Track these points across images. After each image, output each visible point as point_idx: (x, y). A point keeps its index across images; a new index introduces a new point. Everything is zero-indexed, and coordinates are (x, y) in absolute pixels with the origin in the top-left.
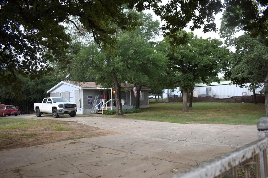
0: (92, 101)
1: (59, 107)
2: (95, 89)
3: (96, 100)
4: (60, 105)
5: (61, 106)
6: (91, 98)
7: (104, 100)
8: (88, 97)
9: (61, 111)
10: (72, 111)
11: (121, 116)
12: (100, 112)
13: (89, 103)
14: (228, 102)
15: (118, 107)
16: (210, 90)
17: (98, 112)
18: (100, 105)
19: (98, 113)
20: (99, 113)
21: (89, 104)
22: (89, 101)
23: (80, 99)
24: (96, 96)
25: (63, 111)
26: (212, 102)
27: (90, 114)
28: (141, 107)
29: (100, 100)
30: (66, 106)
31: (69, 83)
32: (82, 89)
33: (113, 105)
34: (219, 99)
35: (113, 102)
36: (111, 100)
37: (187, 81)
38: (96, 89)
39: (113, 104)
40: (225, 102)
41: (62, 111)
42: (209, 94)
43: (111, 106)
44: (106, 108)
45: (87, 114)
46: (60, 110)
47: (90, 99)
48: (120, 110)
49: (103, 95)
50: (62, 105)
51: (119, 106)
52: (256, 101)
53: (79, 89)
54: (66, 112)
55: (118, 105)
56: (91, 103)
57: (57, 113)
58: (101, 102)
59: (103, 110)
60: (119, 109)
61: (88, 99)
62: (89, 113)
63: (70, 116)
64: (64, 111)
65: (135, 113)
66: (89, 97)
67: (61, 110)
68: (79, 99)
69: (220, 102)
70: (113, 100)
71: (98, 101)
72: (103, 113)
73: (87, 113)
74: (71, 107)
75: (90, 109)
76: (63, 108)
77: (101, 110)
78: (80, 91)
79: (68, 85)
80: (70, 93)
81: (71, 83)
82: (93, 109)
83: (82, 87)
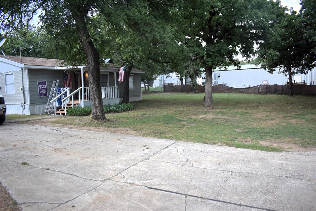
0: (47, 91)
2: (51, 68)
3: (54, 89)
6: (45, 84)
7: (68, 88)
8: (39, 82)
11: (101, 122)
12: (61, 111)
13: (41, 94)
14: (248, 93)
15: (95, 104)
16: (219, 77)
17: (58, 110)
18: (60, 97)
19: (57, 114)
20: (59, 114)
21: (40, 96)
22: (40, 90)
23: (23, 87)
24: (54, 81)
26: (226, 92)
27: (43, 114)
29: (62, 88)
31: (4, 57)
32: (26, 68)
33: (85, 98)
34: (235, 89)
35: (85, 92)
36: (81, 89)
39: (85, 96)
40: (244, 93)
42: (218, 81)
43: (81, 98)
44: (73, 102)
45: (36, 115)
47: (42, 86)
48: (98, 110)
49: (67, 80)
51: (97, 101)
52: (292, 92)
53: (21, 69)
55: (95, 99)
56: (46, 94)
58: (63, 92)
59: (67, 108)
60: (97, 108)
61: (39, 87)
62: (41, 112)
65: (124, 111)
66: (40, 83)
68: (22, 87)
69: (238, 93)
70: (85, 89)
71: (58, 91)
72: (65, 112)
73: (38, 113)
75: (43, 106)
77: (63, 108)
78: (23, 72)
79: (1, 61)
80: (7, 76)
81: (6, 58)
82: (48, 104)
83: (25, 64)
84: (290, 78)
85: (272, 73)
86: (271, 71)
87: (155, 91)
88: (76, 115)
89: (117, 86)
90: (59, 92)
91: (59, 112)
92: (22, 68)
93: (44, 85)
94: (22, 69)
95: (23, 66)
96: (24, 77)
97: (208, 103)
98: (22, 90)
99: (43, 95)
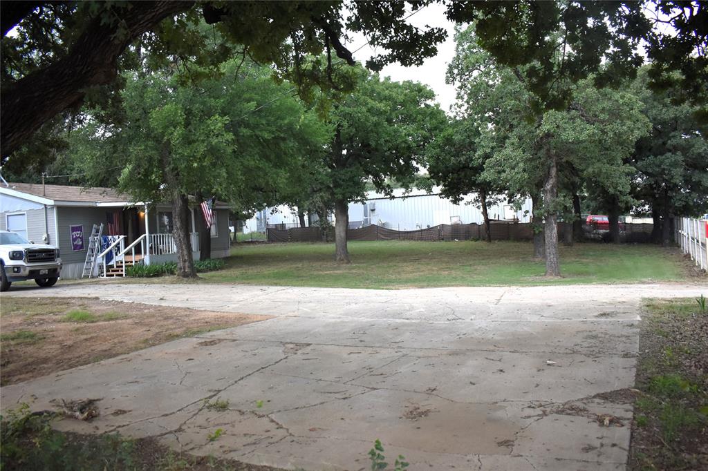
0: (84, 240)
1: (11, 259)
2: (91, 204)
3: (95, 240)
4: (14, 252)
5: (15, 256)
6: (81, 231)
7: (122, 237)
8: (72, 228)
9: (17, 272)
10: (49, 270)
11: (191, 279)
12: (112, 271)
13: (76, 247)
14: (421, 239)
15: (183, 256)
16: (373, 210)
17: (108, 271)
18: (111, 251)
19: (107, 276)
20: (113, 275)
21: (74, 249)
22: (74, 240)
23: (48, 235)
24: (95, 226)
25: (25, 270)
26: (383, 239)
27: (80, 278)
28: (214, 254)
29: (110, 237)
30: (32, 255)
31: (5, 186)
32: (53, 207)
33: (151, 253)
34: (399, 232)
35: (150, 242)
36: (145, 237)
37: (351, 186)
38: (94, 205)
39: (151, 248)
40: (415, 240)
41: (22, 270)
42: (370, 219)
43: (145, 253)
44: (133, 258)
45: (69, 279)
46: (14, 268)
47: (76, 234)
48: (187, 264)
49: (112, 223)
50: (20, 252)
52: (489, 236)
53: (43, 207)
54: (33, 274)
55: (182, 250)
56: (82, 247)
57: (6, 277)
58: (113, 244)
59: (126, 266)
60: (185, 261)
61: (73, 236)
62: (76, 276)
63: (37, 285)
64: (28, 269)
66: (74, 229)
67: (18, 268)
68: (45, 236)
69: (404, 239)
70: (150, 237)
71: (102, 241)
72: (124, 273)
73: (70, 277)
74: (48, 257)
75: (78, 266)
76: (24, 261)
77: (115, 267)
78: (48, 212)
79: (2, 193)
80: (10, 218)
81: (10, 187)
82: (87, 262)
83: (55, 199)
84: (485, 213)
85: (459, 204)
86: (456, 201)
87: (250, 240)
88: (142, 276)
89: (196, 231)
90: (105, 242)
91: (111, 273)
92: (45, 205)
93: (79, 232)
94: (46, 208)
95: (50, 202)
96: (48, 219)
97: (340, 255)
98: (45, 240)
99: (78, 248)
